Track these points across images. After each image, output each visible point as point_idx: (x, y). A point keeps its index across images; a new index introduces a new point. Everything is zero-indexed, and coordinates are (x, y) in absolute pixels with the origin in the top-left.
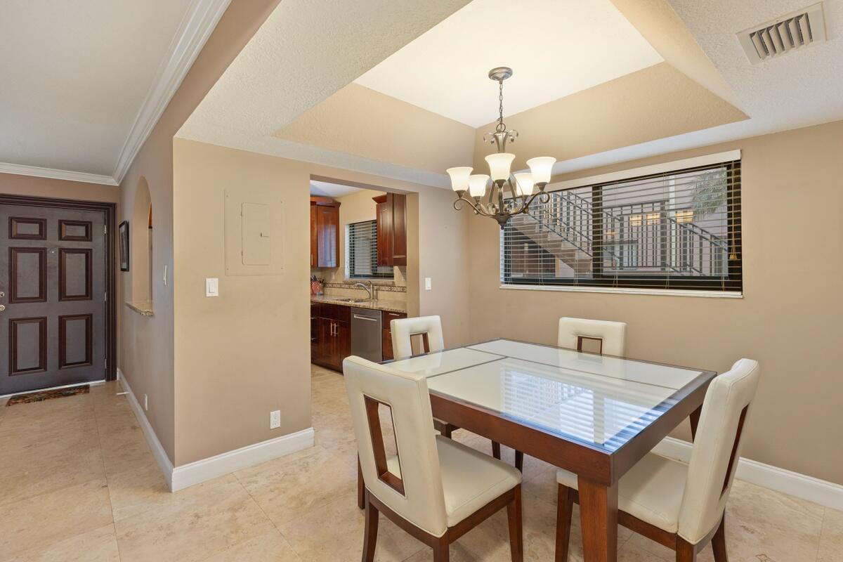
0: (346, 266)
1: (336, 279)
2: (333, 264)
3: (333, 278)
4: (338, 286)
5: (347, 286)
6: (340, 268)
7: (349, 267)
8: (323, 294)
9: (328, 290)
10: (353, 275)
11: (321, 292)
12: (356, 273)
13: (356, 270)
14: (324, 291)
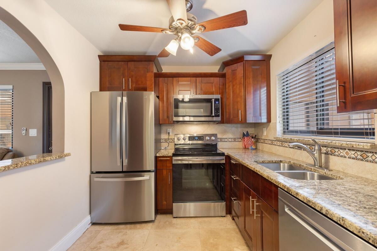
0: (278, 121)
1: (267, 135)
2: (264, 120)
3: (265, 133)
4: (270, 142)
5: (279, 143)
6: (271, 124)
7: (281, 122)
8: (256, 149)
9: (260, 145)
10: (286, 130)
11: (254, 147)
12: (291, 129)
13: (290, 125)
14: (256, 147)
